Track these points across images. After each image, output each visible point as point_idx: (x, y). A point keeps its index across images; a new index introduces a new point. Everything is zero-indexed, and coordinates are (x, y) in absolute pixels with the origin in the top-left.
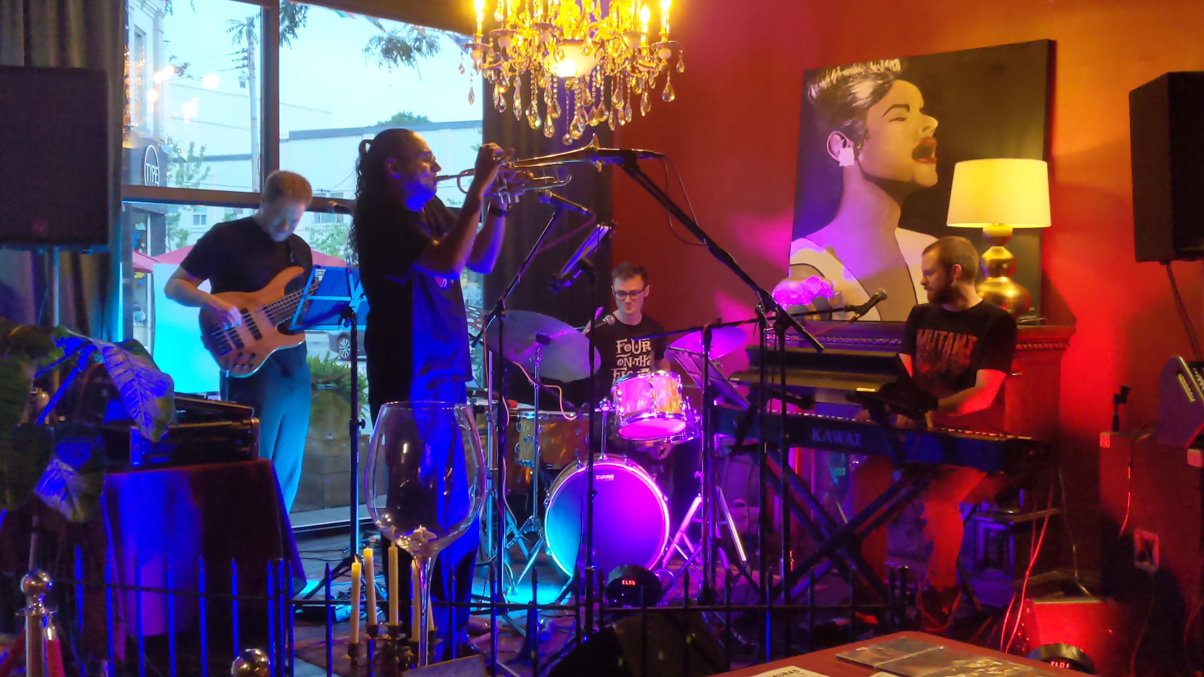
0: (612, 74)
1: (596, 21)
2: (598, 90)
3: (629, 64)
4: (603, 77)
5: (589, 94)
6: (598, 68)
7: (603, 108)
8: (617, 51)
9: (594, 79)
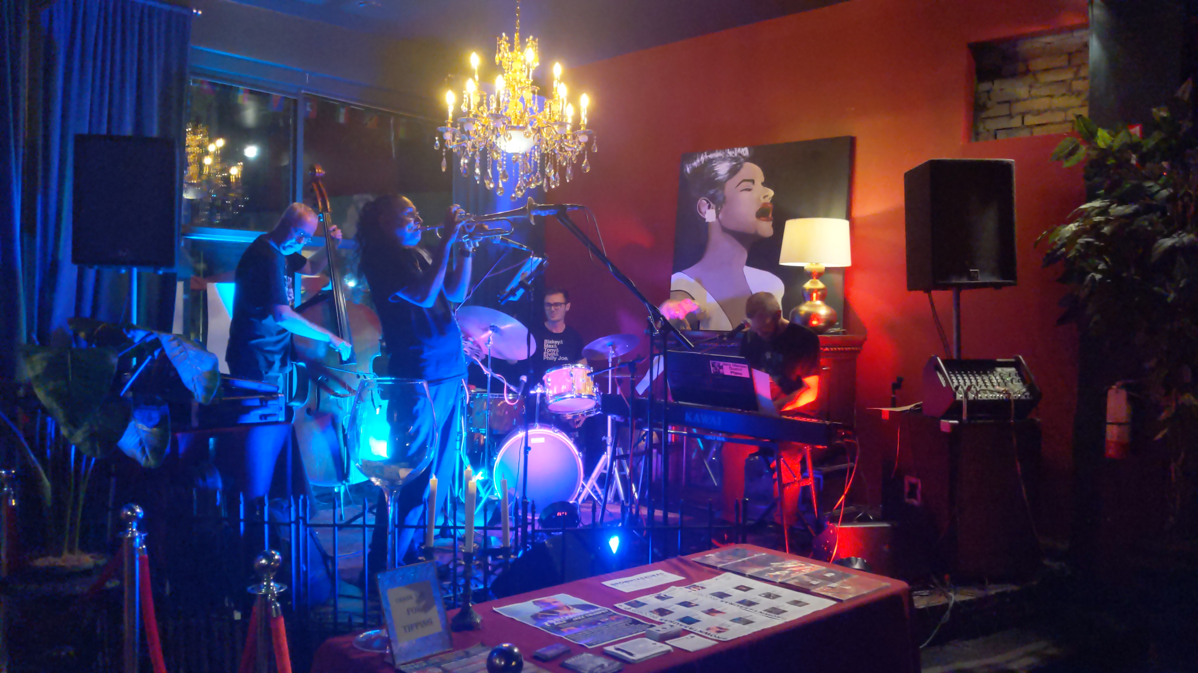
0: (546, 152)
1: (534, 114)
2: (536, 163)
3: (557, 145)
4: (539, 154)
5: (529, 167)
6: (536, 147)
7: (539, 176)
8: (549, 136)
9: (533, 155)
